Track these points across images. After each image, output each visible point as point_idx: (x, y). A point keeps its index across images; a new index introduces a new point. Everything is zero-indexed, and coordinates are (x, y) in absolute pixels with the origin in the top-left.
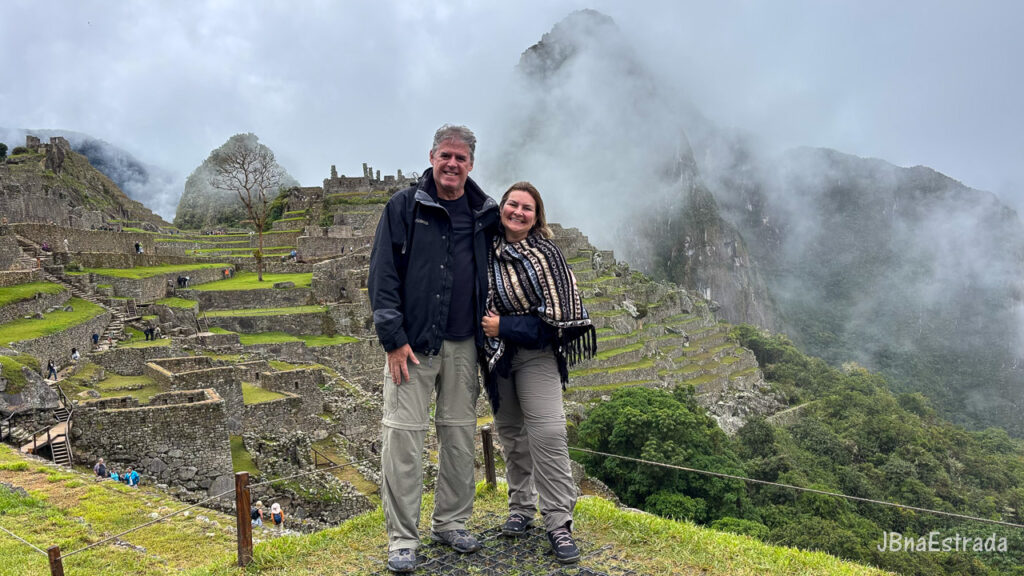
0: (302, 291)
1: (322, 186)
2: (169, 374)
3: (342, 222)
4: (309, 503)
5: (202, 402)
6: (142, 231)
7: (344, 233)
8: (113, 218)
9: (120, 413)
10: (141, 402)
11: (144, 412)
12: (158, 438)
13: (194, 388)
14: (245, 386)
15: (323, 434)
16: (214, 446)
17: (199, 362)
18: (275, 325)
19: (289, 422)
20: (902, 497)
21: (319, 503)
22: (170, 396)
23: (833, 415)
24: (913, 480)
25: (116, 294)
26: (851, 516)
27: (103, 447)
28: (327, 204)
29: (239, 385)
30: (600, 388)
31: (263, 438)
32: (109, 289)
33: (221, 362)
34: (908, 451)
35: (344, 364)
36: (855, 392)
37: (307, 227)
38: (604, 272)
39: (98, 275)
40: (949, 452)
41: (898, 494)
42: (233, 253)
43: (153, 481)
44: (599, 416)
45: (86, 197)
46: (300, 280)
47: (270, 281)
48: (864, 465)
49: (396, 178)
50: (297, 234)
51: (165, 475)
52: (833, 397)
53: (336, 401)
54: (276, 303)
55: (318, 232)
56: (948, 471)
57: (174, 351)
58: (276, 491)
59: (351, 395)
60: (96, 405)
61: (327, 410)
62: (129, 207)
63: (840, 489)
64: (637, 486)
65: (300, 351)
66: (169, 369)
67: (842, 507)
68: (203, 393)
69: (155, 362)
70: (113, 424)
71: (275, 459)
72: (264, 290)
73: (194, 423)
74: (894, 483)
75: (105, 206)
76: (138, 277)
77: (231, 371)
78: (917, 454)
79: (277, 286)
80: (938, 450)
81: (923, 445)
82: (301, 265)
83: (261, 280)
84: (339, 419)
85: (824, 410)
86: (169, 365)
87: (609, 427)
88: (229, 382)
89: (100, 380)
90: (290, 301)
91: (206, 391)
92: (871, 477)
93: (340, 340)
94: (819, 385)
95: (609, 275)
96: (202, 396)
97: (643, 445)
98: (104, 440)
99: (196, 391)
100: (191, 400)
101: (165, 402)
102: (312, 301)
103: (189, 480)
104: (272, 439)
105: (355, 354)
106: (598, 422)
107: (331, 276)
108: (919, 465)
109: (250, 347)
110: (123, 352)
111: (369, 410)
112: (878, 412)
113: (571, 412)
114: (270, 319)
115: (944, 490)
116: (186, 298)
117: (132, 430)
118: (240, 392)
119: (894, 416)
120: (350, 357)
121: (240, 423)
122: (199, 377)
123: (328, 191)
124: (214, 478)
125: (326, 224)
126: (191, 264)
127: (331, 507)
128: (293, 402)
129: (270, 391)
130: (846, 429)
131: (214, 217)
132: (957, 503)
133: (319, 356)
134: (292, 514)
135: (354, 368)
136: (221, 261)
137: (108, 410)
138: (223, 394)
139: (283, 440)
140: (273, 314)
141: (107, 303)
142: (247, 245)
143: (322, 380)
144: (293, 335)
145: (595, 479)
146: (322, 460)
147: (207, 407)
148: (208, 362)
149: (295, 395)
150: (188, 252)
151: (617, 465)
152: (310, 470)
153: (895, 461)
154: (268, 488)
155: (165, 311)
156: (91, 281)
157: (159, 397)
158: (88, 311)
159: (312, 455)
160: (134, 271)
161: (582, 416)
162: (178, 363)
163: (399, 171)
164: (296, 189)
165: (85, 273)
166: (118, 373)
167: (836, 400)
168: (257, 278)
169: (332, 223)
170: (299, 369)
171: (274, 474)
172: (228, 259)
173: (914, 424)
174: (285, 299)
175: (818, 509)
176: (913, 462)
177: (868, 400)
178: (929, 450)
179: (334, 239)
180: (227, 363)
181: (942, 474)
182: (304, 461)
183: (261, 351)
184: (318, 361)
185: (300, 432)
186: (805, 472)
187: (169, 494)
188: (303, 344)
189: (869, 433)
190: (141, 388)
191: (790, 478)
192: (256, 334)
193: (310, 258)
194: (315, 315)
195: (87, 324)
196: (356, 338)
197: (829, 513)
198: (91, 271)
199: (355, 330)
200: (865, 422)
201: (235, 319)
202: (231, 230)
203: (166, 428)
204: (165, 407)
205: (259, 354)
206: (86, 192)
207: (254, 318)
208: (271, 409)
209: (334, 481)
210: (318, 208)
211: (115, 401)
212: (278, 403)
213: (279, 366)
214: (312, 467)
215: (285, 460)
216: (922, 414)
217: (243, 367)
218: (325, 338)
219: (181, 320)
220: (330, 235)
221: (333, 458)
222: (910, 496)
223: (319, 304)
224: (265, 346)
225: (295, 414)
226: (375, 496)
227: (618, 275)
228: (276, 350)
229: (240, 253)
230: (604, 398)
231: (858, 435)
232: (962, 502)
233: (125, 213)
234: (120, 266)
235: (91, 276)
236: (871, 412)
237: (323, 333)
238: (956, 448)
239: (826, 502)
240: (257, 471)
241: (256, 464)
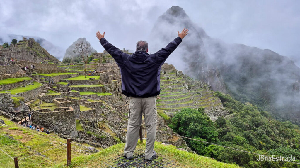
0: (97, 81)
1: (103, 52)
2: (59, 102)
3: (108, 62)
4: (97, 138)
5: (68, 110)
6: (53, 63)
7: (109, 65)
8: (46, 60)
9: (46, 113)
10: (51, 110)
11: (52, 113)
12: (56, 120)
13: (66, 107)
14: (81, 106)
15: (102, 119)
16: (71, 123)
17: (68, 99)
18: (89, 90)
19: (92, 116)
20: (261, 140)
21: (100, 139)
22: (59, 109)
23: (242, 117)
24: (265, 135)
25: (46, 80)
26: (247, 145)
27: (41, 122)
28: (104, 57)
29: (79, 106)
30: (178, 108)
31: (85, 120)
32: (44, 79)
33: (74, 100)
34: (263, 127)
35: (108, 100)
36: (249, 111)
37: (99, 63)
38: (179, 77)
39: (41, 75)
40: (275, 128)
41: (260, 139)
42: (78, 70)
43: (54, 132)
44: (177, 116)
45: (39, 54)
46: (96, 77)
47: (88, 78)
48: (251, 131)
50: (96, 65)
51: (57, 130)
52: (243, 112)
53: (105, 111)
54: (90, 84)
55: (101, 65)
56: (275, 133)
57: (61, 96)
58: (88, 135)
59: (110, 109)
60: (39, 111)
61: (103, 113)
62: (49, 57)
63: (244, 137)
64: (188, 135)
65: (96, 97)
66: (60, 101)
67: (245, 143)
68: (69, 108)
69: (56, 99)
70: (44, 116)
71: (88, 126)
72: (87, 80)
73: (66, 116)
74: (259, 136)
75: (44, 56)
76: (52, 76)
77: (77, 102)
78: (266, 128)
79: (90, 79)
80: (272, 127)
81: (268, 126)
82: (97, 74)
83: (86, 77)
84: (106, 115)
85: (240, 115)
86: (60, 100)
87: (180, 119)
88: (76, 105)
89: (41, 104)
90: (94, 83)
91: (70, 107)
92: (253, 134)
93: (107, 94)
94: (238, 108)
95: (181, 77)
96: (68, 109)
97: (189, 124)
98: (41, 121)
99: (67, 107)
100: (65, 110)
101: (58, 110)
102: (100, 83)
103: (64, 132)
104: (87, 121)
106: (177, 118)
107: (105, 77)
108: (266, 131)
109: (82, 95)
110: (47, 96)
111: (114, 113)
112: (255, 116)
113: (169, 115)
114: (88, 88)
115: (273, 138)
116: (65, 82)
117: (49, 118)
118: (79, 108)
119: (259, 117)
120: (109, 99)
121: (79, 116)
122: (68, 103)
123: (105, 54)
124: (71, 131)
125: (104, 63)
126: (67, 72)
127: (103, 140)
128: (93, 111)
129: (88, 107)
130: (246, 121)
131: (74, 60)
132: (277, 142)
133: (101, 98)
134: (92, 141)
135: (110, 102)
136: (75, 72)
137: (42, 112)
138: (74, 108)
139: (91, 121)
140: (89, 87)
141: (43, 83)
142: (82, 68)
143: (102, 105)
144: (94, 92)
145: (176, 133)
146: (101, 127)
147: (70, 112)
148: (70, 100)
149: (94, 109)
150: (66, 69)
151: (182, 129)
152: (98, 130)
153: (260, 130)
154: (86, 134)
155: (59, 85)
156: (39, 77)
157: (56, 109)
158: (37, 85)
159: (98, 125)
160: (51, 74)
161: (173, 116)
162: (62, 100)
163: (124, 49)
164: (96, 53)
165: (37, 75)
166: (45, 102)
167: (243, 113)
168: (85, 77)
169: (106, 62)
170: (95, 101)
171: (88, 130)
172: (77, 71)
173: (265, 120)
174: (92, 83)
175: (238, 143)
176: (265, 130)
177: (252, 113)
178: (269, 127)
179: (106, 67)
180: (76, 100)
181: (273, 134)
182: (96, 127)
183: (85, 96)
184: (101, 99)
185: (95, 119)
186: (235, 132)
187: (58, 136)
188: (97, 95)
189: (252, 122)
190: (52, 106)
191: (230, 134)
192: (84, 92)
193: (99, 72)
194: (100, 87)
195: (38, 89)
196: (111, 94)
197: (241, 144)
198: (39, 74)
199: (111, 91)
200: (251, 119)
201: (78, 88)
202: (79, 64)
203: (58, 118)
204: (58, 112)
205: (85, 97)
206: (39, 53)
207: (83, 88)
208: (87, 112)
209: (105, 133)
210: (102, 59)
211: (44, 110)
212: (89, 111)
213: (90, 101)
214: (98, 128)
215: (91, 126)
216: (267, 117)
217: (80, 101)
218: (103, 93)
219: (63, 88)
220: (105, 66)
221: (104, 126)
222: (264, 139)
223: (101, 84)
224: (86, 95)
225: (94, 114)
226: (115, 137)
227: (183, 78)
228: (89, 96)
229: (80, 70)
230: (179, 111)
231: (249, 122)
232: (279, 142)
233: (49, 59)
234: (47, 73)
235: (39, 75)
236: (253, 116)
237: (102, 92)
238: (277, 127)
239: (240, 141)
240: (83, 130)
241: (83, 127)
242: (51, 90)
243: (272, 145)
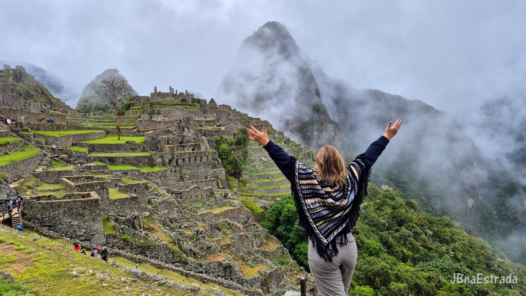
0: (139, 146)
1: (149, 96)
2: (73, 184)
3: (159, 113)
4: (140, 247)
5: (89, 198)
6: (60, 113)
7: (159, 118)
8: (46, 106)
9: (47, 203)
10: (58, 197)
11: (60, 203)
12: (66, 215)
13: (85, 191)
14: (110, 190)
15: (147, 214)
16: (94, 220)
17: (88, 178)
18: (125, 161)
19: (131, 208)
20: (406, 246)
21: (145, 247)
22: (73, 195)
23: (377, 209)
24: (411, 239)
25: (46, 143)
26: (385, 254)
27: (38, 219)
28: (152, 104)
29: (107, 190)
30: (277, 194)
31: (118, 216)
32: (43, 140)
33: (98, 178)
34: (409, 226)
35: (158, 180)
36: (387, 199)
37: (142, 115)
38: (279, 141)
39: (38, 134)
40: (426, 227)
41: (405, 245)
42: (105, 125)
43: (63, 236)
44: (276, 207)
45: (33, 95)
46: (138, 140)
47: (124, 140)
48: (391, 232)
49: (185, 94)
50: (137, 118)
51: (69, 233)
52: (378, 201)
53: (154, 198)
54: (126, 150)
55: (146, 117)
56: (426, 235)
57: (76, 173)
58: (124, 242)
59: (161, 195)
60: (35, 198)
61: (149, 202)
62: (53, 101)
63: (380, 242)
64: (292, 240)
65: (137, 174)
66: (73, 181)
67: (381, 252)
68: (89, 194)
69: (66, 178)
70: (44, 208)
71: (124, 226)
72: (121, 144)
73: (84, 208)
74: (403, 240)
75: (42, 99)
76: (58, 136)
77: (104, 183)
78: (413, 227)
79: (127, 142)
80: (422, 226)
81: (416, 224)
82: (139, 133)
83: (119, 139)
84: (155, 207)
85: (374, 206)
86: (73, 179)
87: (280, 213)
88: (103, 188)
89: (38, 186)
90: (133, 150)
91: (91, 193)
92: (393, 237)
93: (156, 169)
94: (372, 195)
95: (281, 142)
96: (89, 195)
97: (295, 221)
98: (39, 216)
99: (86, 193)
100: (83, 197)
101: (70, 198)
102: (144, 150)
103: (81, 236)
104: (122, 216)
105: (163, 176)
106: (275, 211)
107: (153, 139)
108: (414, 232)
109: (113, 171)
110: (49, 172)
111: (170, 203)
112: (397, 208)
113: (263, 205)
114: (123, 158)
115: (424, 243)
116: (82, 147)
117: (53, 211)
118: (108, 193)
119: (404, 210)
120: (161, 177)
121: (107, 208)
122: (87, 186)
123: (152, 98)
124: (93, 235)
125: (151, 114)
126: (84, 130)
127: (150, 249)
128: (133, 199)
129: (123, 193)
130: (383, 215)
131: (96, 107)
132: (430, 249)
133: (147, 176)
134: (131, 253)
135: (163, 182)
136: (99, 129)
137: (41, 201)
138: (99, 194)
139: (128, 217)
140: (125, 156)
141: (42, 148)
142: (112, 122)
143: (147, 188)
144: (134, 166)
145: (273, 236)
146: (146, 226)
147: (92, 201)
148: (92, 178)
149: (134, 195)
150: (83, 124)
151: (283, 230)
152: (141, 232)
153: (404, 230)
154: (120, 240)
155: (71, 153)
156: (34, 137)
157: (67, 195)
158: (32, 151)
159: (142, 224)
160: (56, 132)
161: (268, 207)
162: (77, 178)
163: (186, 91)
164: (138, 97)
165: (31, 133)
166: (46, 182)
167: (379, 202)
168: (117, 138)
169: (154, 113)
170: (137, 182)
171: (123, 233)
172: (103, 128)
173: (412, 214)
174: (131, 149)
175: (371, 252)
176: (411, 231)
177: (393, 203)
178: (418, 226)
179: (155, 121)
180: (102, 179)
181: (423, 236)
182: (138, 227)
183: (118, 173)
184: (146, 178)
185: (136, 213)
186: (365, 234)
187: (71, 243)
188: (139, 170)
189: (393, 218)
190: (58, 190)
191: (359, 238)
192: (116, 165)
193: (143, 130)
194: (145, 157)
195: (32, 158)
196: (163, 169)
197: (376, 253)
198: (35, 132)
199: (164, 164)
200: (391, 213)
201: (106, 157)
202: (105, 114)
203: (70, 211)
204: (70, 200)
205: (117, 175)
206: (33, 93)
207: (115, 157)
208: (123, 202)
209: (153, 237)
210: (147, 107)
211: (44, 196)
212: (126, 199)
213: (127, 181)
214: (142, 230)
215: (129, 226)
216: (415, 209)
217: (110, 181)
218: (149, 168)
219: (79, 157)
220: (153, 119)
221: (152, 226)
222: (410, 246)
223: (147, 151)
224: (120, 171)
225: (135, 204)
226: (172, 244)
227: (285, 143)
228: (126, 173)
229: (109, 125)
230: (277, 199)
231: (388, 218)
232: (432, 249)
233: (51, 104)
234: (49, 130)
235: (34, 134)
236: (394, 208)
237: (148, 166)
238: (429, 225)
239: (375, 249)
240: (115, 232)
241: (115, 228)
242: (57, 161)
243: (422, 255)
